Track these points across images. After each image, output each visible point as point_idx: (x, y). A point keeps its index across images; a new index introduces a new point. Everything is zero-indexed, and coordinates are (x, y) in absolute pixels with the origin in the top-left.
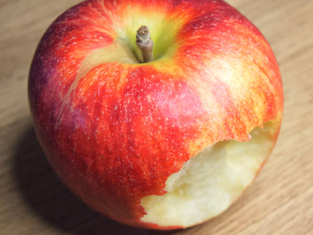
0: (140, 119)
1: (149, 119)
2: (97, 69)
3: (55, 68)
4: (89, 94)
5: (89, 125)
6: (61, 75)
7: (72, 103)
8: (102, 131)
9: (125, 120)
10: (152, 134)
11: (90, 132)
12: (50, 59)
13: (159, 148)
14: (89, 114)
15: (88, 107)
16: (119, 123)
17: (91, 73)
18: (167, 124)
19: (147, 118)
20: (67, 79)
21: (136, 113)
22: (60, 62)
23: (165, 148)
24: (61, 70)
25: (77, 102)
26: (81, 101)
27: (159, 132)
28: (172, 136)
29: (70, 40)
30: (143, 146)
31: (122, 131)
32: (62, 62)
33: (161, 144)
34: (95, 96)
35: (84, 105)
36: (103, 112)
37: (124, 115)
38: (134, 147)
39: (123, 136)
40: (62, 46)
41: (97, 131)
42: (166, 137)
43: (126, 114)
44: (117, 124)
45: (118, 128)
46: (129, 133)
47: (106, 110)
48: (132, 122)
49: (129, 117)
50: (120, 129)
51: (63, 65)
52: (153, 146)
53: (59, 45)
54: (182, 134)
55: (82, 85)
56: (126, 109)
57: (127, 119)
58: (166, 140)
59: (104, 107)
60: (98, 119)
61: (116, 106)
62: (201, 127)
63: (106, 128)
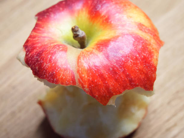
0: (127, 65)
1: (131, 62)
2: (80, 60)
3: (57, 77)
4: (90, 74)
5: (104, 89)
6: (64, 78)
7: (84, 86)
8: (113, 86)
9: (120, 71)
10: (137, 68)
11: (107, 92)
12: (48, 76)
13: (144, 73)
14: (99, 83)
15: (96, 81)
16: (119, 75)
17: (80, 64)
18: (139, 58)
19: (129, 62)
20: (69, 77)
21: (123, 63)
22: (56, 72)
23: (146, 71)
24: (61, 75)
25: (87, 83)
26: (89, 80)
27: (139, 65)
28: (145, 62)
29: (49, 59)
30: (137, 78)
31: (123, 78)
32: (57, 71)
33: (144, 70)
34: (94, 72)
35: (92, 81)
36: (107, 76)
37: (118, 69)
38: (134, 81)
39: (125, 80)
40: (48, 65)
41: (110, 88)
45: (120, 78)
46: (127, 76)
47: (107, 74)
48: (125, 70)
49: (121, 68)
50: (121, 77)
52: (141, 74)
53: (44, 65)
54: (148, 58)
55: (82, 72)
56: (117, 66)
57: (121, 70)
58: (144, 66)
59: (105, 73)
60: (106, 82)
61: (111, 68)
62: (151, 49)
63: (114, 83)
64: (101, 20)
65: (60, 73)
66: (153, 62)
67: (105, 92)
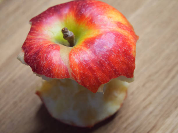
0: (111, 58)
1: (114, 55)
3: (53, 72)
4: (81, 68)
5: (93, 79)
6: (59, 72)
7: (77, 78)
8: (101, 76)
9: (106, 63)
10: (120, 60)
11: (96, 82)
12: (45, 72)
13: (125, 64)
14: (89, 75)
15: (86, 73)
17: (71, 60)
18: (121, 51)
19: (113, 55)
20: (64, 71)
21: (108, 57)
22: (52, 68)
23: (127, 62)
24: (57, 70)
25: (78, 75)
26: (80, 73)
27: (121, 57)
28: (126, 54)
29: (45, 57)
30: (120, 68)
31: (108, 69)
32: (53, 67)
33: (125, 61)
34: (85, 66)
35: (83, 74)
36: (95, 68)
37: (104, 62)
38: (117, 71)
39: (110, 71)
40: (45, 62)
41: (99, 78)
42: (125, 57)
43: (105, 61)
44: (104, 68)
46: (112, 67)
47: (95, 66)
48: (109, 62)
49: (106, 61)
50: (107, 69)
51: (55, 68)
52: (123, 64)
54: (128, 51)
55: (74, 67)
56: (103, 59)
60: (95, 74)
61: (98, 62)
62: (130, 43)
63: (101, 74)
64: (86, 21)
65: (55, 69)
66: (132, 54)
67: (95, 82)
